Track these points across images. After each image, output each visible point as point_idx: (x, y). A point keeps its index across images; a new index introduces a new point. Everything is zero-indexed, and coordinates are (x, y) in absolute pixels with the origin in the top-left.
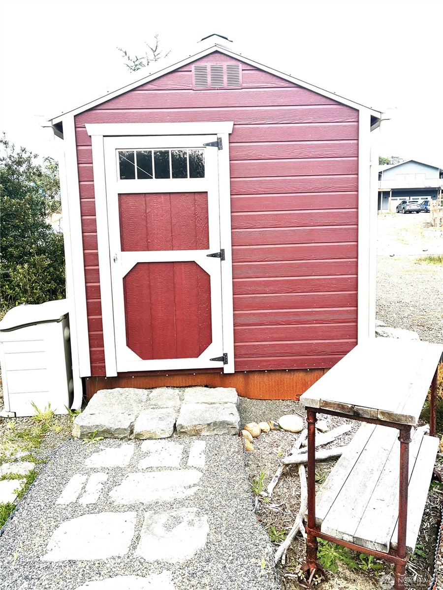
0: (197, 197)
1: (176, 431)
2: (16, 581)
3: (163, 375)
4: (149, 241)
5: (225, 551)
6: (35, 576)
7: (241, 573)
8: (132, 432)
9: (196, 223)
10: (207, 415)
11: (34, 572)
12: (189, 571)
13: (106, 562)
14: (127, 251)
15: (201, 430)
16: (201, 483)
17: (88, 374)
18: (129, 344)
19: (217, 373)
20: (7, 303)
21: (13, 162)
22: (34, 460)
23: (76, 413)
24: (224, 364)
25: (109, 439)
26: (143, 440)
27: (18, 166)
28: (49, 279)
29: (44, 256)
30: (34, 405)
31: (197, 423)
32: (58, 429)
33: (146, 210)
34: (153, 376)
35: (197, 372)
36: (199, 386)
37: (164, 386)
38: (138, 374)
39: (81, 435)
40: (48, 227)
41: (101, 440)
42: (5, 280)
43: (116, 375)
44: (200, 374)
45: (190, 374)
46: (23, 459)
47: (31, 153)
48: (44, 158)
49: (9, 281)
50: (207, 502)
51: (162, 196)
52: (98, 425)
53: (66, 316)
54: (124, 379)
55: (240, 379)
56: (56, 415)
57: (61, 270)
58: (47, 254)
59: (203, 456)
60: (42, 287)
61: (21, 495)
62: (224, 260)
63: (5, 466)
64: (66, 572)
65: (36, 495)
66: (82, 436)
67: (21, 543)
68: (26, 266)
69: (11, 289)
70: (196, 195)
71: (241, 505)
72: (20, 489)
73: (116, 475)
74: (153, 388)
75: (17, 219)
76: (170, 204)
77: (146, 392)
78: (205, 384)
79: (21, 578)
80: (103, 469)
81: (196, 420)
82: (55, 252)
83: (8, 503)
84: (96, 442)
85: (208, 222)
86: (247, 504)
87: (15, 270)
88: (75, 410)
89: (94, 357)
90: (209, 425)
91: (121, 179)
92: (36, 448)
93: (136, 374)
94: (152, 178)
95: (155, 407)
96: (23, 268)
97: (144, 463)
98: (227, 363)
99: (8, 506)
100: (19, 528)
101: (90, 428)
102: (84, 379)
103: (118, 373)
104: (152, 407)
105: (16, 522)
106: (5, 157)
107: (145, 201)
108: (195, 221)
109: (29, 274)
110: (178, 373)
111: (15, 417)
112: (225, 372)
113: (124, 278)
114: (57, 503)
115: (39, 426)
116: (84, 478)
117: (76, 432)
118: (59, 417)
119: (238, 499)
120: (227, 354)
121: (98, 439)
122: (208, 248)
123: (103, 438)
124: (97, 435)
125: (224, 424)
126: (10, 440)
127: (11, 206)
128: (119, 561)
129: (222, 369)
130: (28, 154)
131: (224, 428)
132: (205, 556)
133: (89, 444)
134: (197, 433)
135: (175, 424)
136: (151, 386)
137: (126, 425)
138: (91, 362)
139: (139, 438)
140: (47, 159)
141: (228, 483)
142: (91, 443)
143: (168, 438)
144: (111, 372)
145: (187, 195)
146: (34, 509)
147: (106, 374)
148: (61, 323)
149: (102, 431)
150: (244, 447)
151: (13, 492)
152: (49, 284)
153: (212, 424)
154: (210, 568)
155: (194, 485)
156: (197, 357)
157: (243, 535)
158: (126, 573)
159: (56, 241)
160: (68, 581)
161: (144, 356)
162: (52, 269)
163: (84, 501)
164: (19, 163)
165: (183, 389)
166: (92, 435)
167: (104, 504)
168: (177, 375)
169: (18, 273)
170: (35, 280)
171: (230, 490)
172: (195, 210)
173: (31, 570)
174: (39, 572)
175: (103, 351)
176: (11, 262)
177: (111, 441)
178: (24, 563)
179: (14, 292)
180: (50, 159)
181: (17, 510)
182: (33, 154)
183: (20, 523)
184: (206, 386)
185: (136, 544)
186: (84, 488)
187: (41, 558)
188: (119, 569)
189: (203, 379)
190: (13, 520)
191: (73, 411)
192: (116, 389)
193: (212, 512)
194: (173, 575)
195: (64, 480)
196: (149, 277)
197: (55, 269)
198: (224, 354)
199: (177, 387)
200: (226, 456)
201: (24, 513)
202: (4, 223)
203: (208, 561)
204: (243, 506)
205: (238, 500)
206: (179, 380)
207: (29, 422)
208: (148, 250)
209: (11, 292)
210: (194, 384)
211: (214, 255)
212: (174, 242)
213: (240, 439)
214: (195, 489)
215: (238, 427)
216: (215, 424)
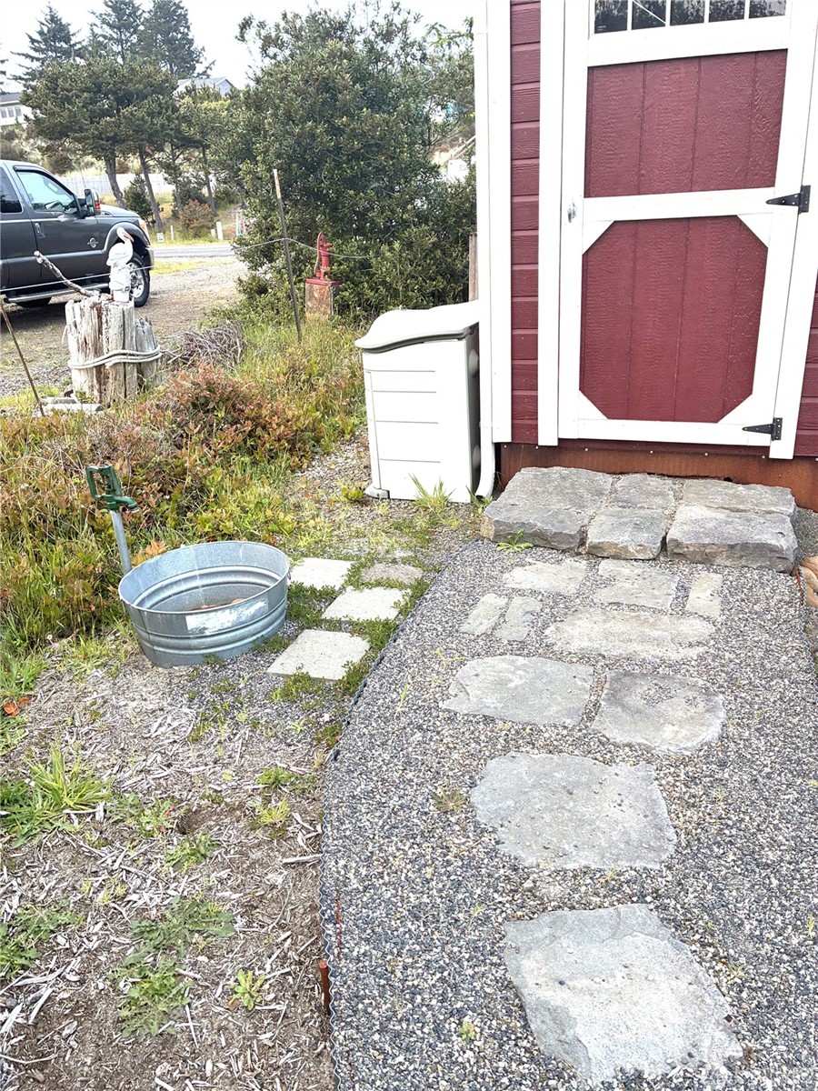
0: (762, 63)
1: (666, 550)
2: (405, 728)
3: (643, 451)
4: (642, 172)
5: (757, 756)
6: (432, 728)
7: (786, 797)
8: (582, 543)
9: (753, 127)
10: (728, 529)
11: (430, 721)
12: (687, 772)
13: (544, 730)
14: (596, 196)
15: (714, 555)
16: (712, 642)
17: (506, 436)
18: (584, 388)
19: (755, 456)
20: (365, 314)
21: (377, 36)
22: (421, 565)
23: (483, 502)
24: (773, 438)
25: (542, 549)
26: (603, 558)
27: (385, 43)
28: (433, 272)
29: (427, 228)
30: (416, 482)
31: (707, 541)
32: (455, 524)
33: (643, 102)
34: (625, 451)
35: (712, 451)
36: (714, 478)
37: (644, 472)
38: (597, 446)
39: (496, 536)
40: (434, 170)
41: (528, 547)
42: (362, 273)
43: (555, 443)
44: (717, 455)
45: (698, 454)
46: (405, 561)
47: (409, 13)
48: (428, 27)
49: (368, 274)
50: (724, 674)
51: (682, 65)
52: (523, 523)
53: (474, 329)
54: (571, 451)
55: (804, 470)
56: (452, 503)
57: (454, 255)
58: (431, 224)
59: (718, 600)
60: (422, 286)
61: (404, 611)
62: (807, 211)
63: (379, 567)
64: (479, 732)
65: (428, 614)
66: (497, 538)
67: (409, 678)
68: (397, 245)
69: (371, 288)
70: (760, 58)
71: (793, 691)
72: (403, 603)
73: (557, 606)
74: (622, 473)
75: (383, 154)
76: (699, 83)
77: (610, 478)
78: (726, 477)
79: (412, 726)
80: (533, 592)
81: (707, 535)
82: (444, 220)
83: (387, 620)
84: (520, 550)
85: (780, 123)
86: (805, 691)
87: (378, 254)
88: (481, 497)
89: (519, 408)
90: (732, 547)
91: (597, 31)
92: (421, 547)
93: (592, 445)
94: (663, 25)
95: (627, 504)
96: (391, 250)
97: (604, 595)
98: (779, 439)
99: (387, 624)
100: (406, 656)
101: (510, 526)
102: (498, 446)
103: (559, 440)
104: (620, 504)
105: (401, 646)
106: (364, 25)
107: (644, 81)
108: (750, 124)
109: (400, 262)
110: (675, 449)
111: (389, 498)
112: (772, 455)
113: (586, 256)
114: (462, 629)
115: (425, 516)
116: (502, 601)
117: (487, 530)
118: (457, 506)
119: (786, 680)
120: (781, 419)
121: (523, 546)
122: (772, 184)
123: (532, 545)
124: (522, 540)
125: (762, 550)
126: (383, 531)
127: (374, 127)
128: (565, 732)
129: (766, 449)
130: (404, 16)
131: (765, 556)
132: (718, 755)
133: (506, 552)
134: (705, 558)
135: (664, 538)
136: (619, 470)
137: (572, 530)
138: (513, 418)
139: (596, 554)
140: (433, 27)
141: (767, 651)
142: (511, 550)
143: (649, 560)
144: (547, 437)
145: (738, 59)
146: (427, 633)
147: (537, 441)
148: (464, 342)
149: (531, 534)
150: (802, 595)
151: (393, 605)
152: (434, 280)
153: (738, 547)
154: (726, 776)
155: (699, 643)
156: (716, 421)
157: (794, 739)
158: (576, 752)
159: (447, 197)
160: (483, 745)
161: (611, 411)
162: (439, 253)
163: (505, 634)
164: (387, 36)
165: (681, 481)
166: (513, 539)
167: (537, 645)
168: (671, 453)
169: (384, 258)
170: (411, 271)
171: (770, 662)
172: (753, 95)
173: (426, 718)
174: (438, 723)
175: (536, 398)
176: (371, 239)
177: (546, 552)
178: (415, 707)
179: (376, 295)
180: (439, 28)
181: (402, 631)
182: (413, 14)
183: (407, 649)
184: (728, 479)
185: (593, 714)
186: (503, 615)
187: (440, 704)
188: (564, 744)
189: (726, 465)
190: (396, 643)
191: (480, 498)
192: (555, 468)
193: (732, 692)
194: (658, 772)
195: (470, 600)
196: (635, 252)
197: (444, 254)
198: (775, 420)
199: (669, 476)
200: (764, 606)
201: (413, 636)
202: (362, 163)
203: (723, 765)
204: (795, 693)
205: (787, 683)
206: (674, 463)
207: (409, 508)
208: (639, 193)
209: (372, 294)
210: (702, 474)
211: (784, 201)
212: (695, 173)
213: (796, 581)
214: (701, 650)
215: (792, 559)
216: (745, 546)
